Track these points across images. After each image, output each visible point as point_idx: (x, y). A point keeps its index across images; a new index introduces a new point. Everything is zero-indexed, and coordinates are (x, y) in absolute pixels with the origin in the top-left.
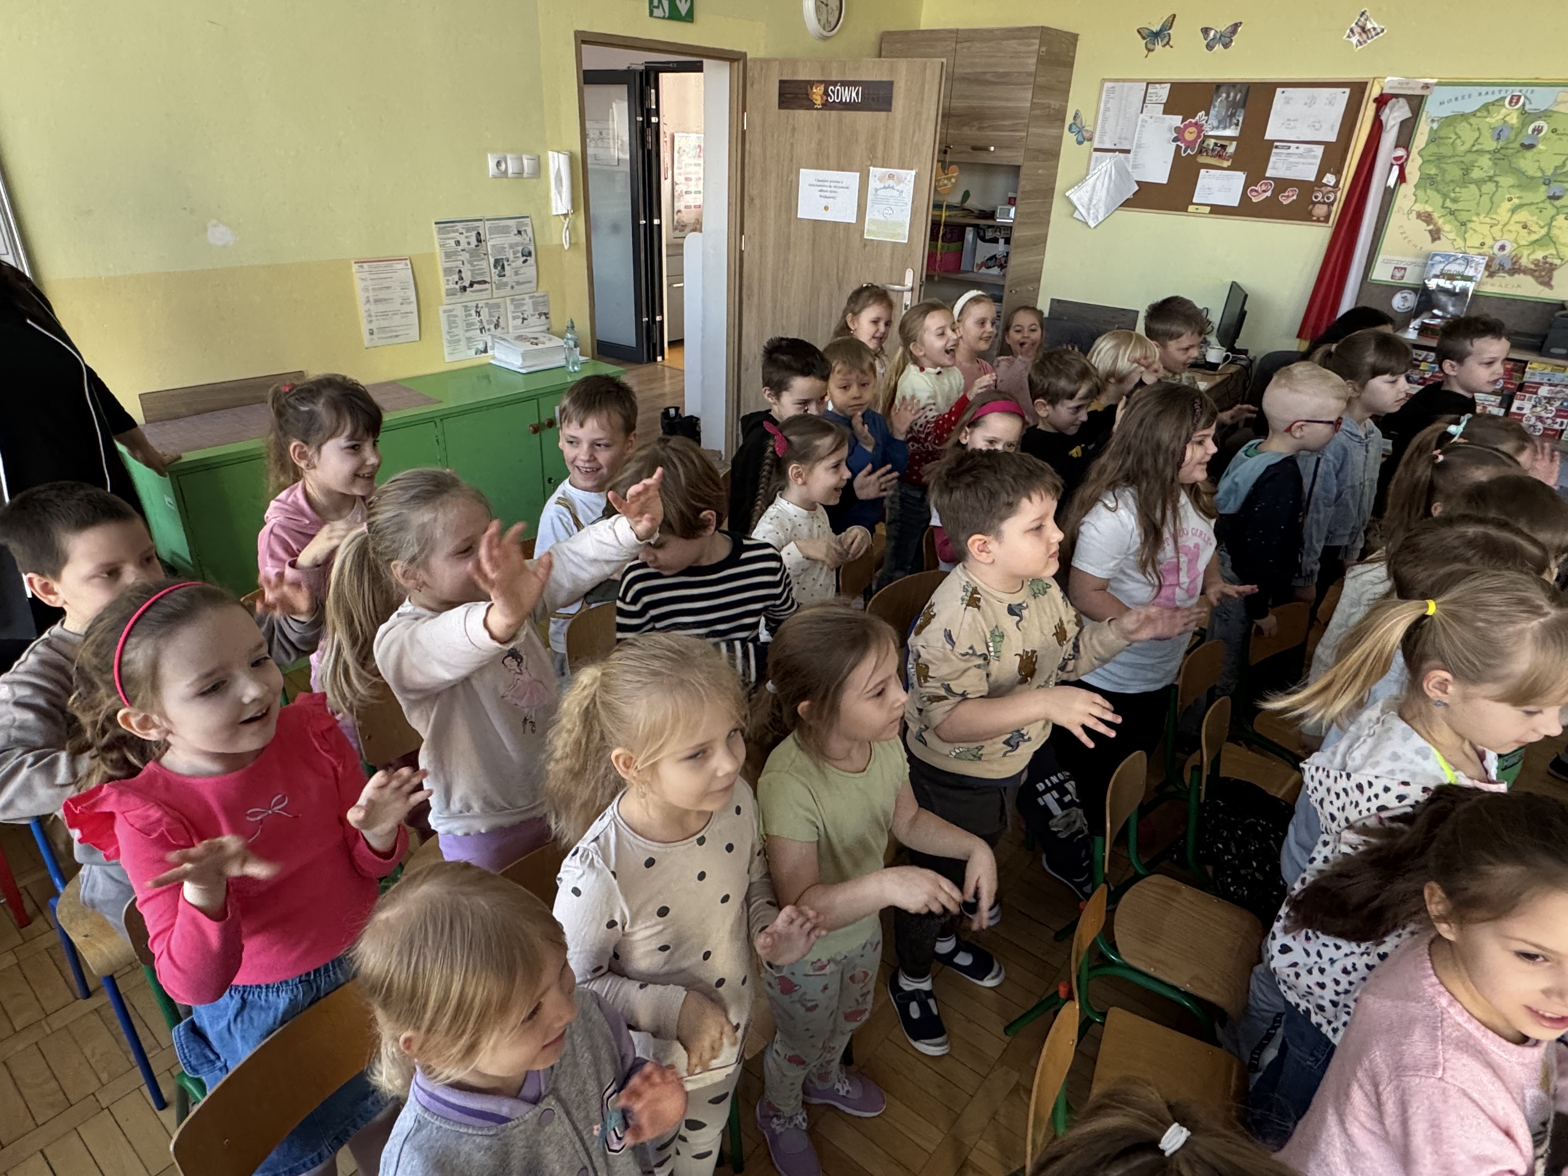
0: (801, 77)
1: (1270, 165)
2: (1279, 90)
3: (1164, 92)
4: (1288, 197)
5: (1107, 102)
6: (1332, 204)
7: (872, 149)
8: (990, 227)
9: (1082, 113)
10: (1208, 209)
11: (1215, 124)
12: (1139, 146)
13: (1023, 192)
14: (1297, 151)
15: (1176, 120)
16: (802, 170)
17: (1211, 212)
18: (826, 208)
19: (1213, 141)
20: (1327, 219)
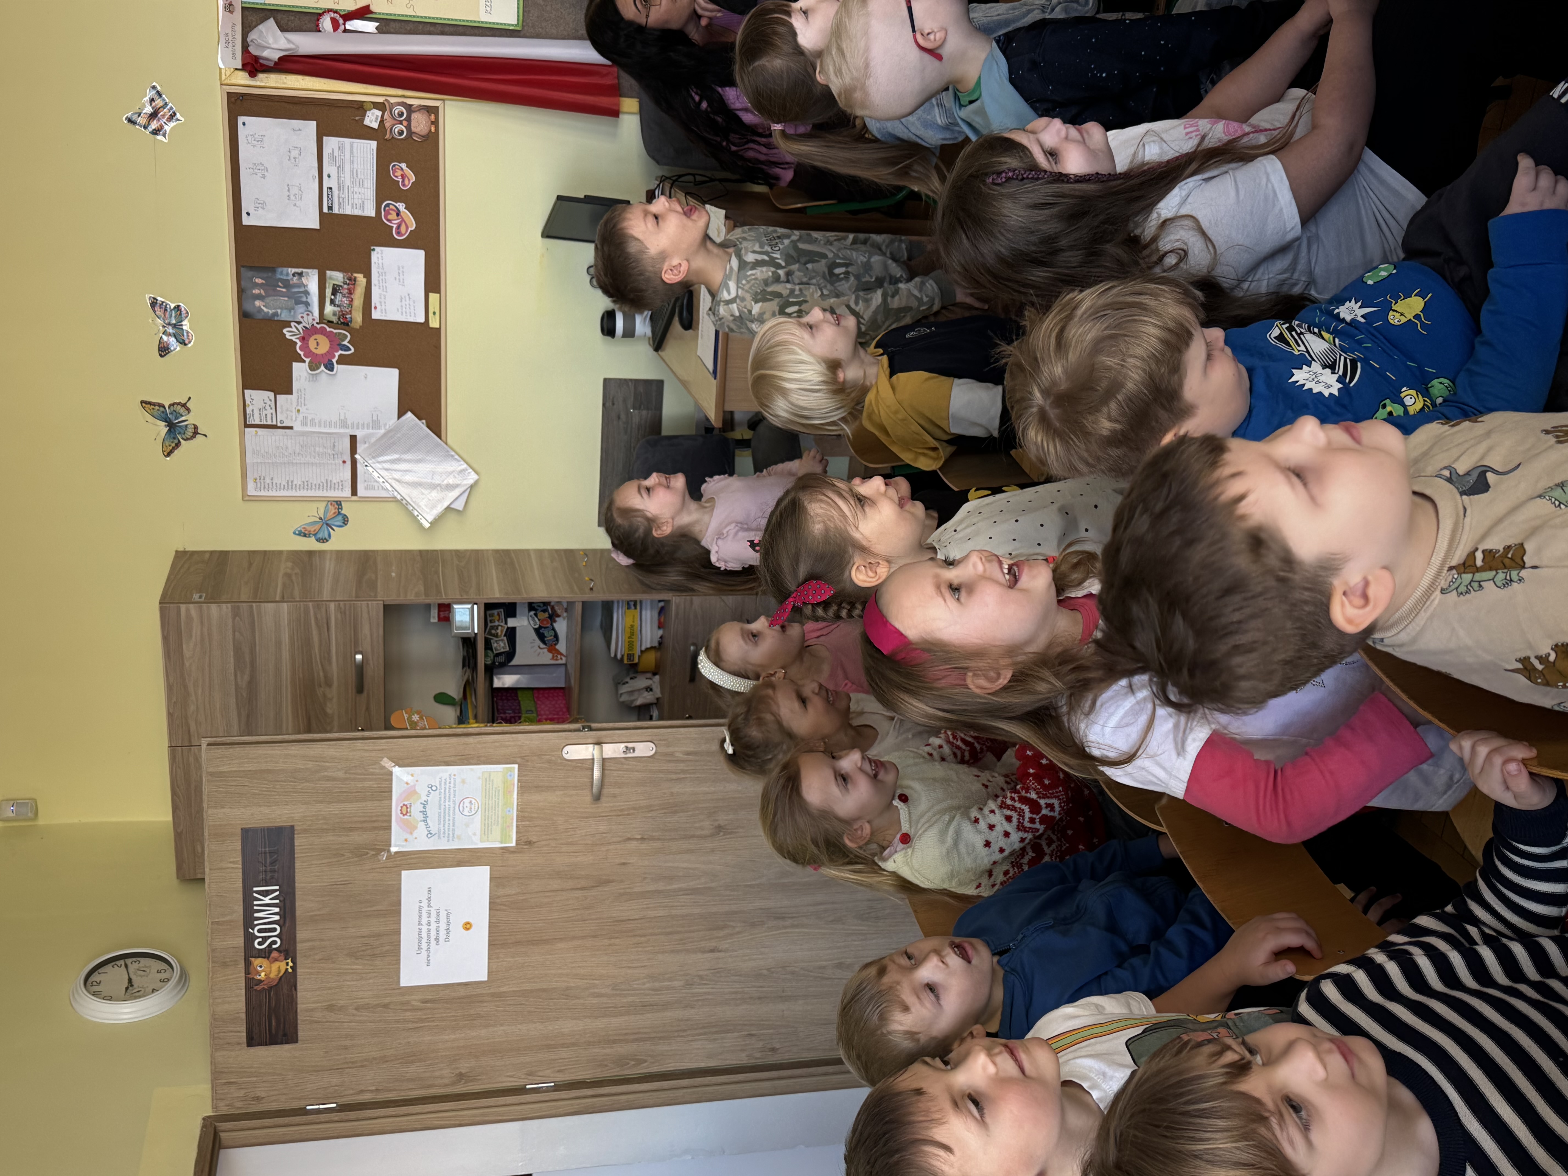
0: (241, 1005)
1: (358, 212)
2: (246, 221)
3: (259, 398)
4: (403, 176)
5: (280, 487)
6: (409, 107)
7: (361, 853)
8: (488, 645)
9: (298, 524)
10: (433, 297)
11: (301, 309)
12: (344, 423)
13: (426, 595)
14: (334, 175)
15: (299, 370)
16: (403, 983)
17: (437, 290)
18: (467, 926)
19: (329, 309)
20: (432, 111)
